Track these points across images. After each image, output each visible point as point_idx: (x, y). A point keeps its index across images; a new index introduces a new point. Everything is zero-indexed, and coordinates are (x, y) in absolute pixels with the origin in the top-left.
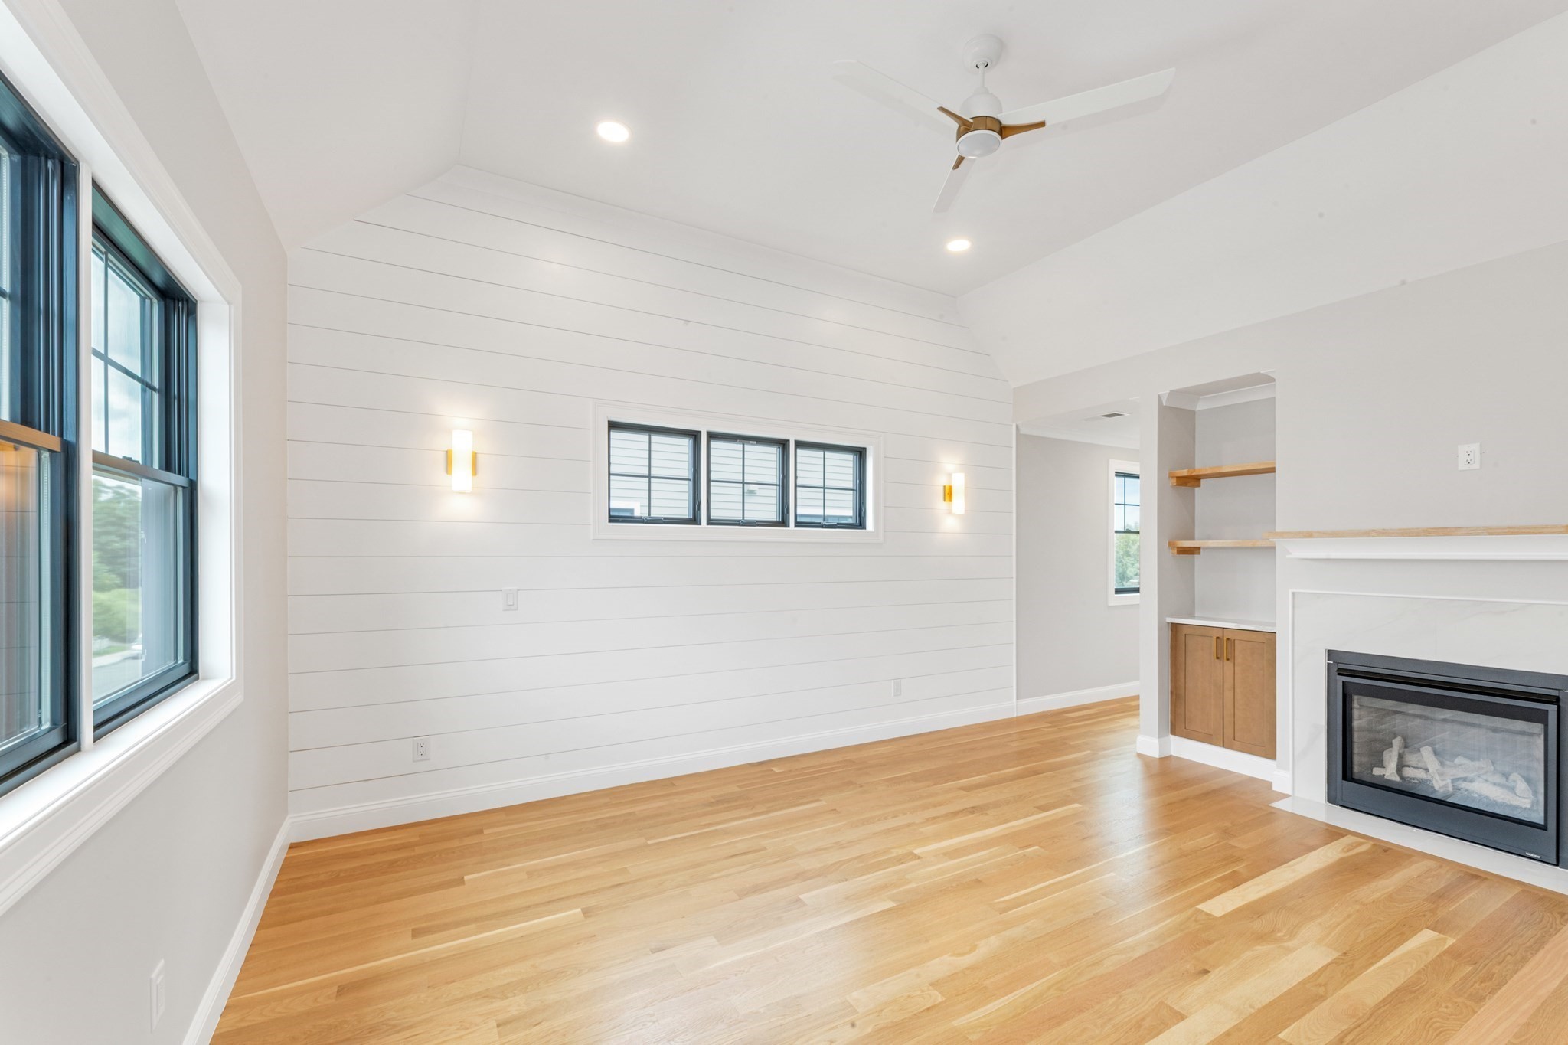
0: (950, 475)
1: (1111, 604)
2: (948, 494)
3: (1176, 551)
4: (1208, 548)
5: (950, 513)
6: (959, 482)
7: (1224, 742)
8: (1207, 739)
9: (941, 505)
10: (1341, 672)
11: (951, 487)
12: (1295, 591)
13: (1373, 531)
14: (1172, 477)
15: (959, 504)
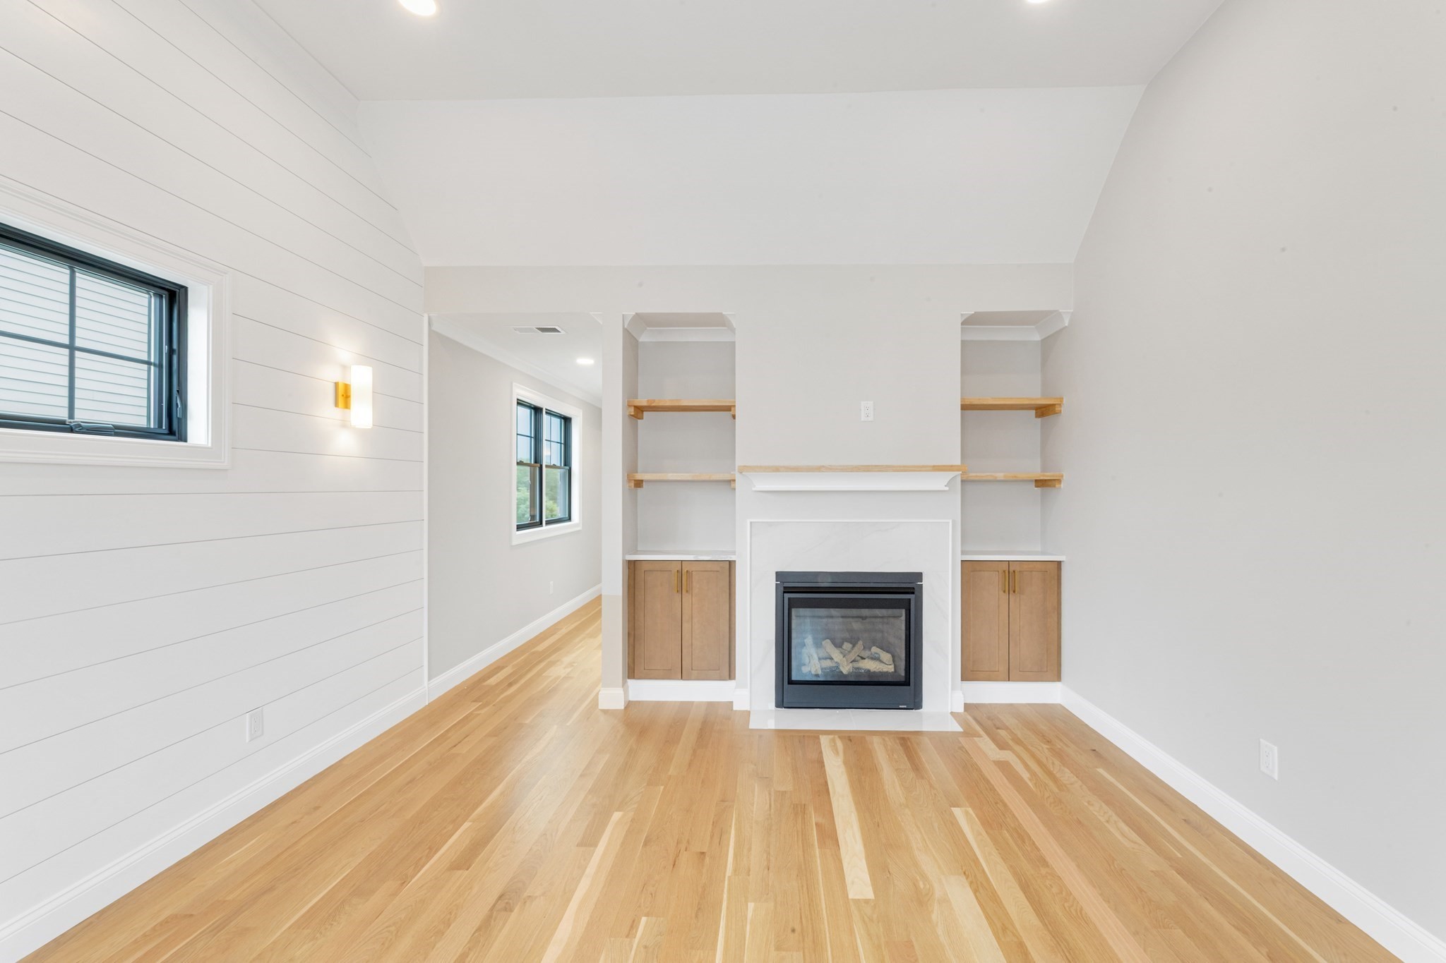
0: (345, 368)
1: (514, 543)
2: (343, 396)
3: (633, 484)
4: (649, 481)
5: (345, 425)
6: (362, 378)
7: (682, 672)
8: (667, 675)
9: (328, 413)
10: (787, 590)
11: (347, 387)
12: (752, 520)
13: (823, 466)
14: (629, 406)
15: (362, 414)
